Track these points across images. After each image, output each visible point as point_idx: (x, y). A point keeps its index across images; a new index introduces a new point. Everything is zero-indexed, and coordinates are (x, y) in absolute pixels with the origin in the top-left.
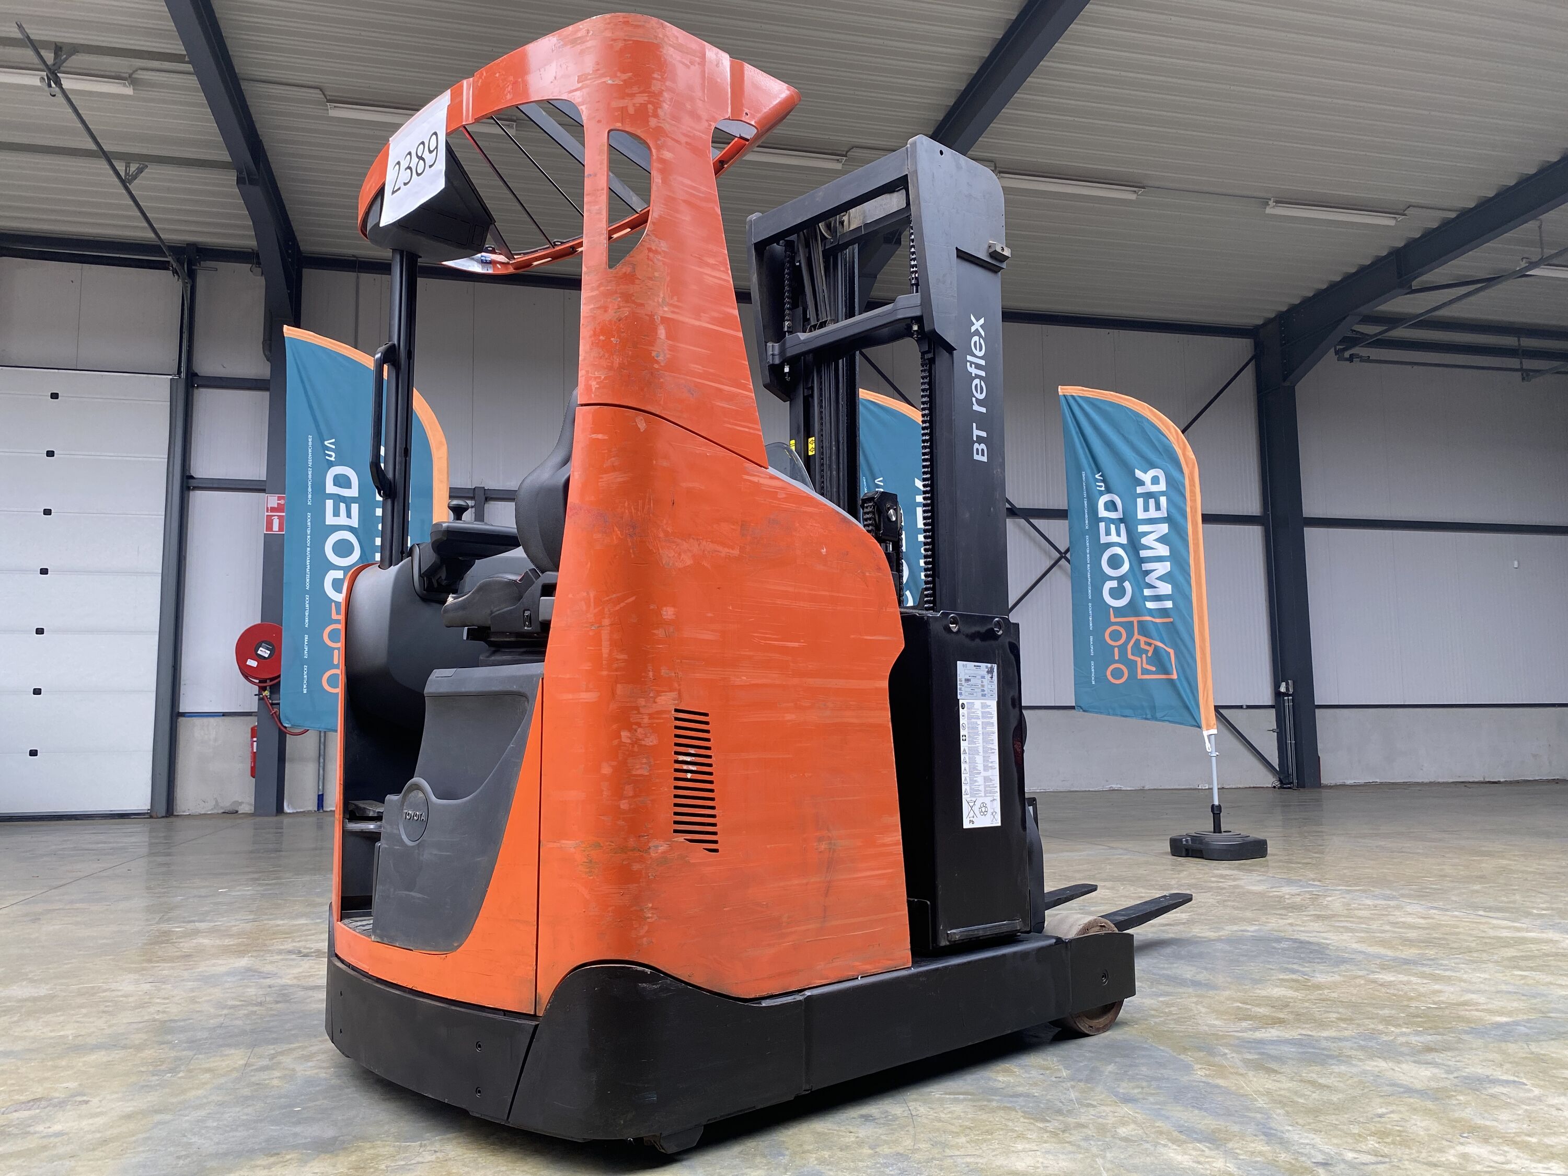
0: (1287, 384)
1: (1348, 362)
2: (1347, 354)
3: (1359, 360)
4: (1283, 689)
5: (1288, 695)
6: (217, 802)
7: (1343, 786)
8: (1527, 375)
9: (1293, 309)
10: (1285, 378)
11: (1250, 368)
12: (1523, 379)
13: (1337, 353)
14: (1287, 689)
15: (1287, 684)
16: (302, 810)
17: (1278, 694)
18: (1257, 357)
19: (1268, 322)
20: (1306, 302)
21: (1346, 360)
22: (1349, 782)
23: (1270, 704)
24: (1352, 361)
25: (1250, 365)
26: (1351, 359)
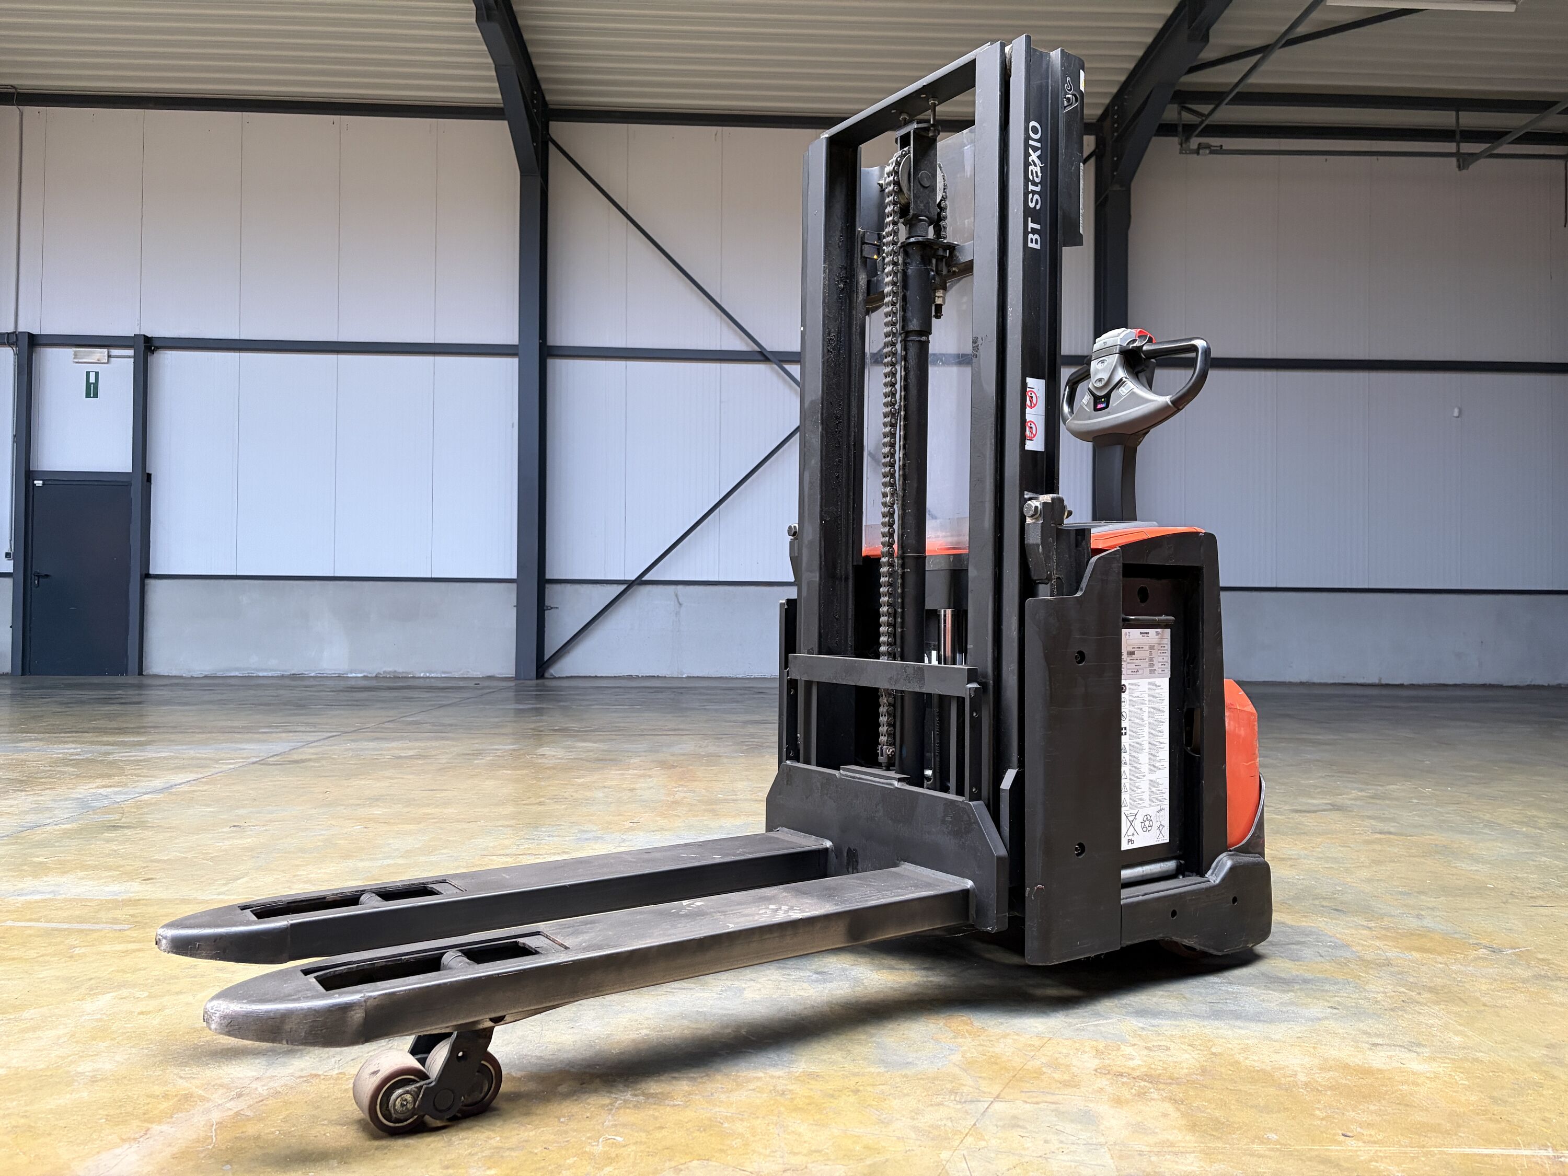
1: (1195, 155)
3: (1207, 151)
8: (1464, 161)
10: (1113, 181)
11: (1089, 174)
12: (1459, 167)
13: (1179, 144)
18: (1098, 158)
19: (1106, 110)
20: (1131, 77)
21: (1193, 151)
24: (1198, 153)
26: (1198, 150)
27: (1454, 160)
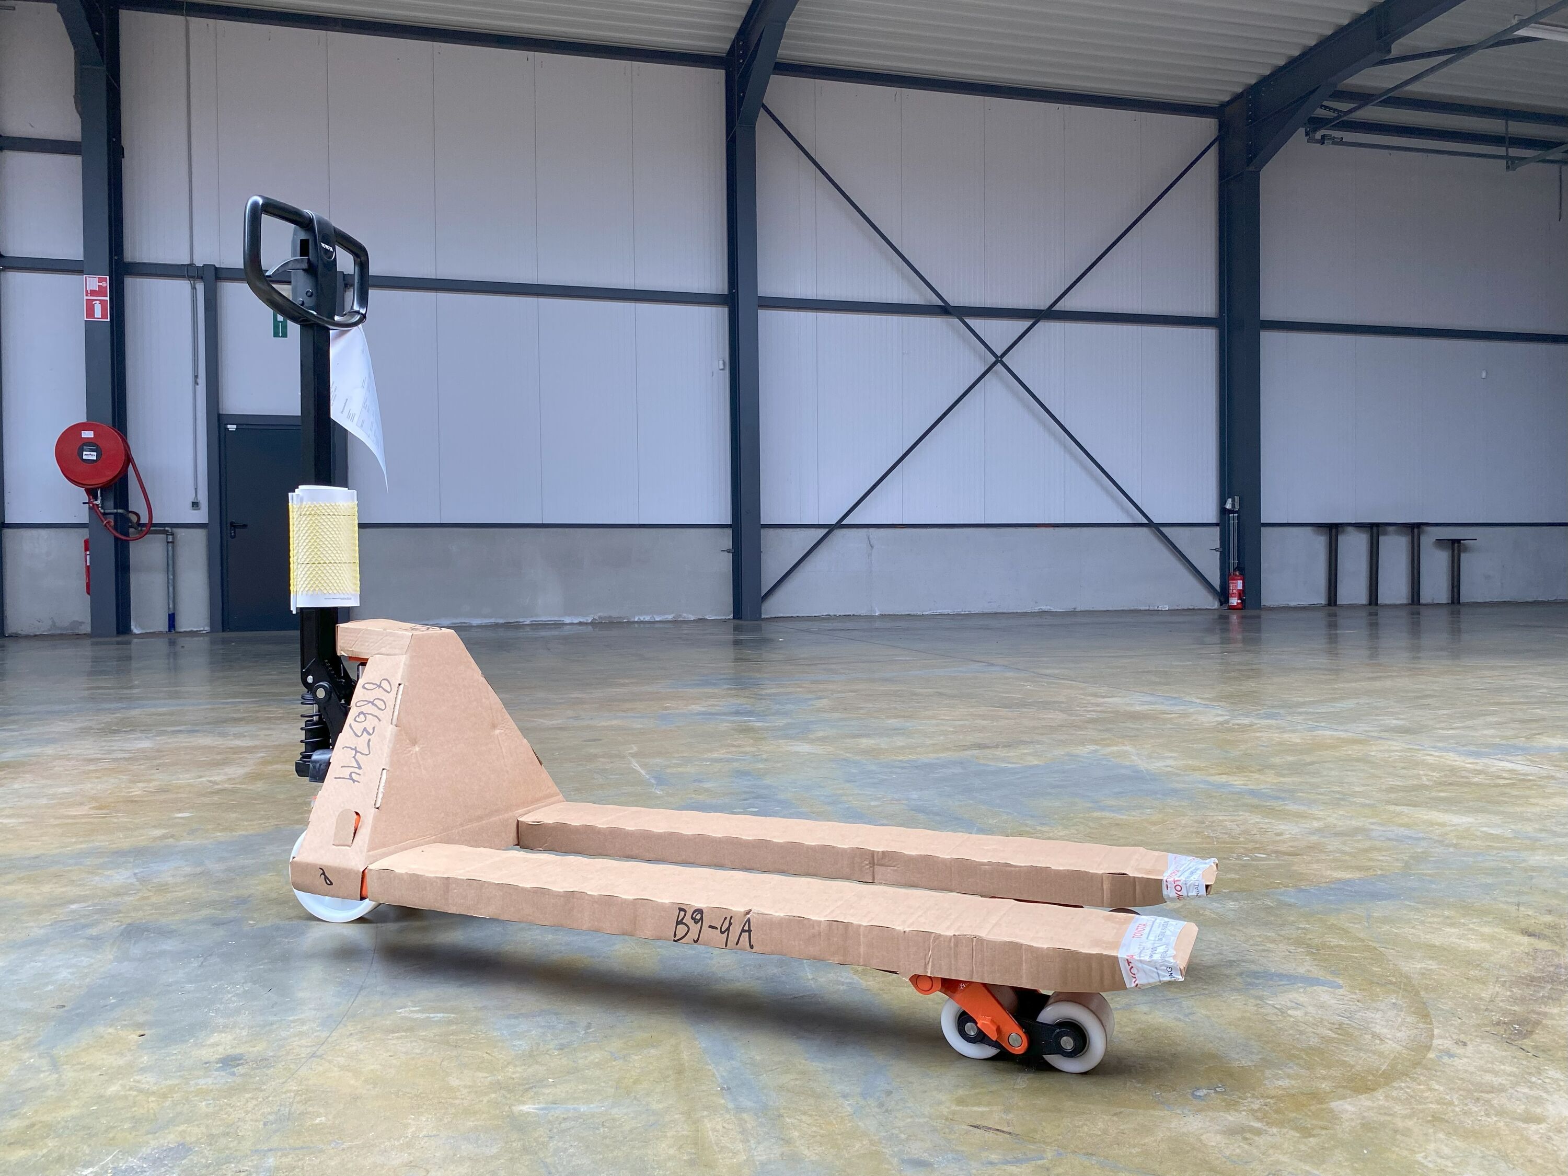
0: (1251, 168)
1: (1319, 145)
2: (1318, 136)
3: (1330, 142)
4: (1228, 506)
5: (1233, 512)
6: (53, 622)
7: (1287, 608)
8: (1512, 163)
9: (1264, 81)
10: (1249, 161)
11: (1212, 154)
12: (1508, 168)
13: (1307, 134)
14: (1233, 505)
15: (1233, 501)
16: (152, 631)
17: (1223, 512)
18: (1222, 139)
19: (1237, 97)
20: (1278, 72)
21: (1317, 141)
22: (1293, 604)
23: (1214, 522)
24: (1323, 143)
25: (1213, 148)
26: (1322, 140)
27: (1504, 162)
